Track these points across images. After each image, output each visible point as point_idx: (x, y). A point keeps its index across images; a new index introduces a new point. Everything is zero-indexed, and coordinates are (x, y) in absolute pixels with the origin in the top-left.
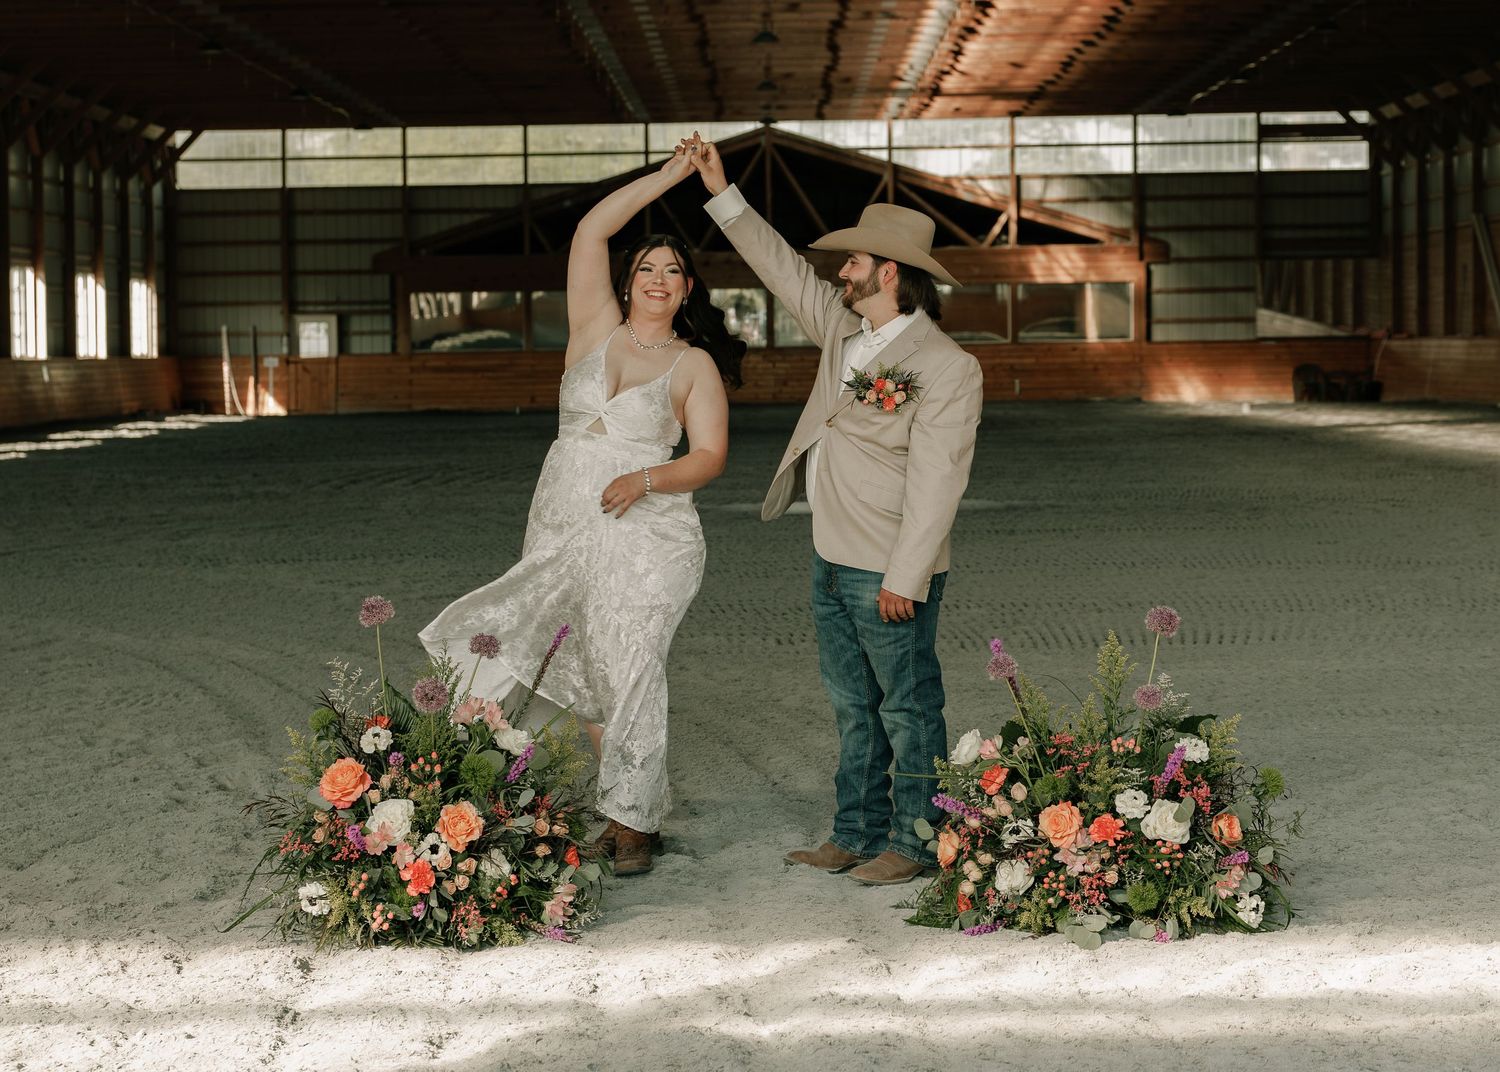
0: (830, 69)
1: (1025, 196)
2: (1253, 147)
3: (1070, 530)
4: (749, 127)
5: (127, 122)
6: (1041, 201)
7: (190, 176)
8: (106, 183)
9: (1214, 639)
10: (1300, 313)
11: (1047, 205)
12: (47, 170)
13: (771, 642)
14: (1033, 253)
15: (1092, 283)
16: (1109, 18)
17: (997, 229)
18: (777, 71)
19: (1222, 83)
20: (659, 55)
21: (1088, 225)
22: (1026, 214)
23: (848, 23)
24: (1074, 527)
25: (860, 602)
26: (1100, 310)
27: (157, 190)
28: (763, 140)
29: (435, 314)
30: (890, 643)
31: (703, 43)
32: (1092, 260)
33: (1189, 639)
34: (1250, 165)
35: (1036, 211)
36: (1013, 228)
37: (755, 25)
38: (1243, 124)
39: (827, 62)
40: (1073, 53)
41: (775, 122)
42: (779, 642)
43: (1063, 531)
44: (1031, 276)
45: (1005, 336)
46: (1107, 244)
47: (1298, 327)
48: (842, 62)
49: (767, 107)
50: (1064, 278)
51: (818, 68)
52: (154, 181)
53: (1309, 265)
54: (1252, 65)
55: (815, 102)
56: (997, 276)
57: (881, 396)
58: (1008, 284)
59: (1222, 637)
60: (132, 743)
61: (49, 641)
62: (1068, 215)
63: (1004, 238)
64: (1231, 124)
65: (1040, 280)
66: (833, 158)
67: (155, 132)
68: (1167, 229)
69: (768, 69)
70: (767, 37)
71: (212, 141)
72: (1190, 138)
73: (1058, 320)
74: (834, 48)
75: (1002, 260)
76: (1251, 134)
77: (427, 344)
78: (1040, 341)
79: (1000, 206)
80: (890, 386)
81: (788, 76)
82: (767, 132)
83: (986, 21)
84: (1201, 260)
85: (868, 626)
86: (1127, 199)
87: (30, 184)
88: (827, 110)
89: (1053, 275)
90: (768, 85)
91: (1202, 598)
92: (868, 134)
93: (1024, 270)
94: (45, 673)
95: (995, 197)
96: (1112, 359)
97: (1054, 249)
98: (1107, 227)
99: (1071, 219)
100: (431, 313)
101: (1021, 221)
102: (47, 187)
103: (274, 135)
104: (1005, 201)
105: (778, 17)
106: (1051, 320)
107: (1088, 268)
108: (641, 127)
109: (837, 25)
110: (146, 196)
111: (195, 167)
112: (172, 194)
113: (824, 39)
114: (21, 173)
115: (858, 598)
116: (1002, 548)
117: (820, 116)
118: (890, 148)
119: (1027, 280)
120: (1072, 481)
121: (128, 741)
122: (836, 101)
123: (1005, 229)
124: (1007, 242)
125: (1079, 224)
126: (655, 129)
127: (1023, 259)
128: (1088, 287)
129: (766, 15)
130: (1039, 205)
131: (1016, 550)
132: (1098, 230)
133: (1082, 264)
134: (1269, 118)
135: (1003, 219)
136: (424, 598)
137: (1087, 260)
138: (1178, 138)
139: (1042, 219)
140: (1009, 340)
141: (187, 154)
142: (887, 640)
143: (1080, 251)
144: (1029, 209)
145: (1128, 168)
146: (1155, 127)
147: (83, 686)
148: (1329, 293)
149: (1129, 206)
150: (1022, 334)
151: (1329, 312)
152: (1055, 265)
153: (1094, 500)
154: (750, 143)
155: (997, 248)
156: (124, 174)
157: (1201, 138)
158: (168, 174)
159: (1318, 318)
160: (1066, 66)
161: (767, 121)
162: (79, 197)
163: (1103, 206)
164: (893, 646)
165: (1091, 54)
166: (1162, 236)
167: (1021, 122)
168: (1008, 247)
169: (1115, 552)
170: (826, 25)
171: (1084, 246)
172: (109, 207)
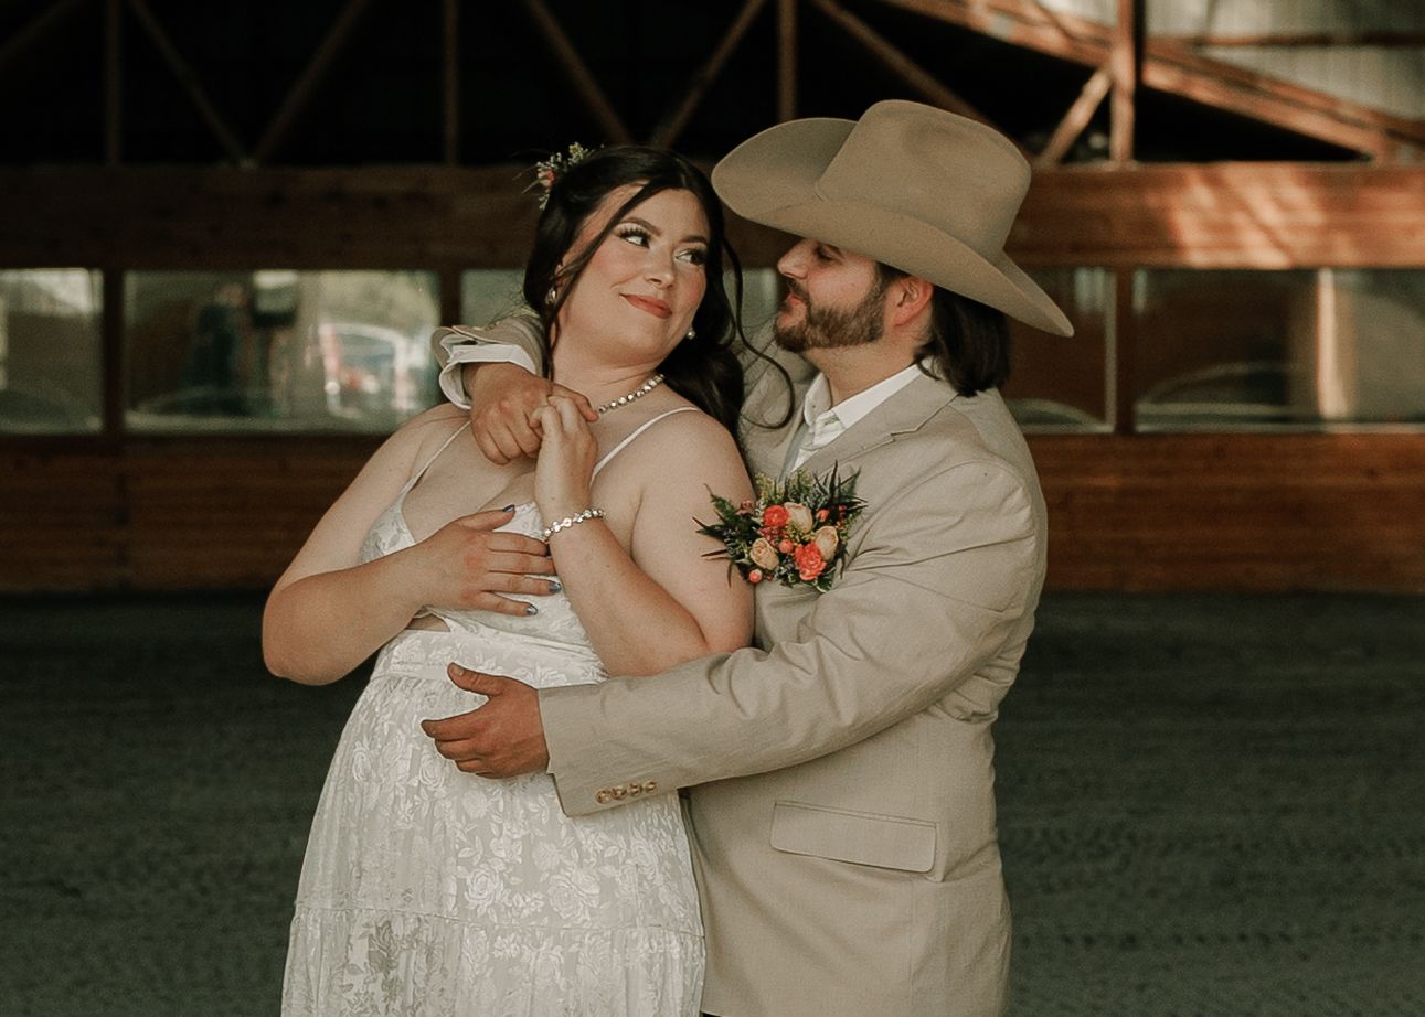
1: (1156, 26)
3: (1287, 938)
6: (1200, 42)
11: (1219, 54)
14: (1180, 183)
15: (1337, 269)
17: (1080, 114)
21: (1330, 110)
22: (1158, 77)
24: (1296, 929)
26: (1358, 344)
32: (1341, 205)
35: (1186, 69)
36: (1123, 113)
43: (1266, 940)
44: (1174, 247)
45: (1100, 415)
46: (1379, 162)
50: (1266, 257)
56: (1076, 248)
57: (785, 546)
58: (1108, 268)
62: (1275, 82)
63: (1097, 141)
65: (1198, 258)
73: (1240, 369)
75: (1093, 202)
78: (1203, 427)
79: (1089, 54)
80: (799, 515)
89: (1235, 247)
93: (1156, 231)
95: (1077, 28)
96: (1390, 481)
97: (1238, 174)
98: (1378, 115)
99: (1282, 92)
101: (1145, 97)
104: (1103, 41)
106: (1219, 371)
107: (1327, 230)
116: (1104, 983)
119: (1160, 258)
120: (1285, 810)
123: (1102, 118)
124: (1105, 153)
125: (1303, 107)
127: (1152, 200)
128: (1326, 281)
130: (1194, 51)
131: (1142, 988)
132: (1357, 124)
133: (1313, 216)
135: (1096, 88)
137: (1328, 206)
139: (1205, 92)
140: (1107, 428)
143: (1309, 182)
144: (1168, 62)
150: (1144, 407)
152: (1239, 218)
153: (1348, 858)
155: (1078, 169)
163: (1370, 58)
168: (1108, 167)
169: (1408, 998)
171: (1318, 168)
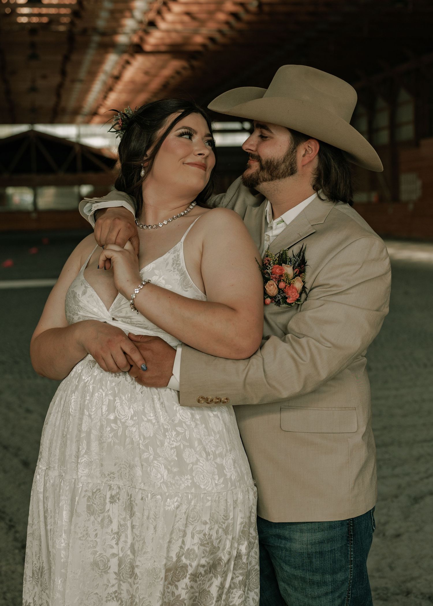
0: (57, 104)
18: (37, 104)
23: (65, 85)
25: (288, 545)
28: (30, 134)
30: (326, 594)
31: (8, 93)
37: (29, 84)
39: (56, 101)
48: (61, 101)
51: (51, 104)
69: (34, 104)
70: (34, 89)
74: (59, 95)
81: (41, 107)
82: (32, 130)
83: (117, 85)
85: (299, 573)
88: (55, 120)
90: (34, 110)
105: (38, 81)
109: (60, 86)
113: (55, 92)
115: (285, 539)
117: (52, 123)
122: (58, 116)
129: (34, 80)
142: (323, 590)
161: (33, 125)
164: (330, 597)
170: (56, 86)
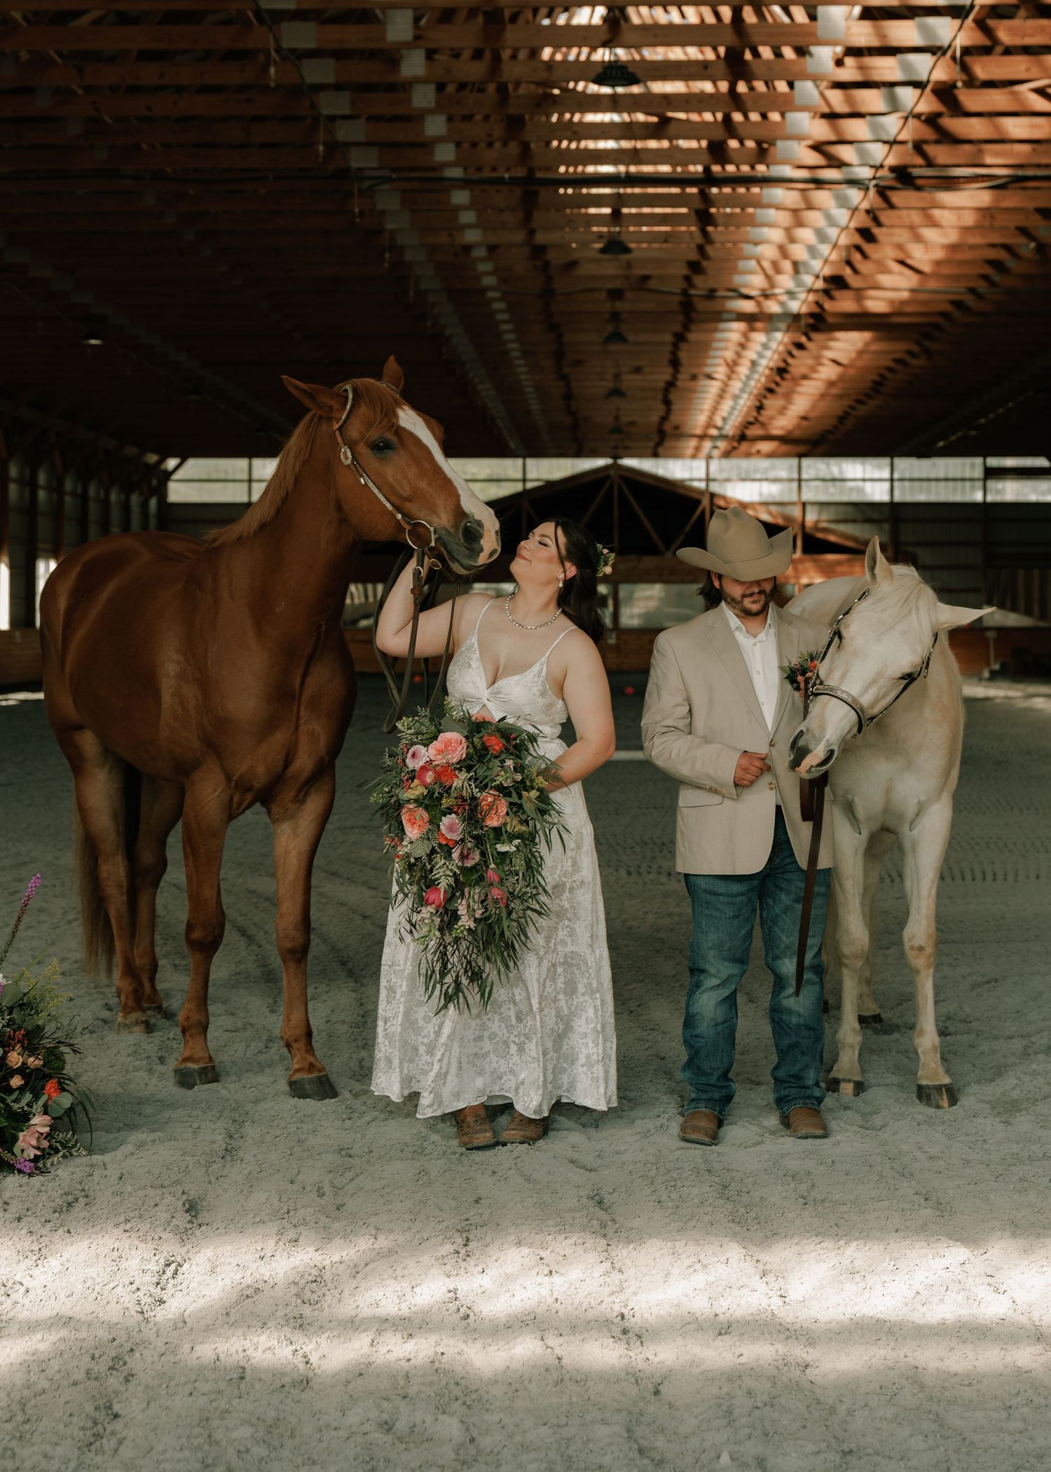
0: (664, 419)
1: (808, 518)
2: (980, 484)
4: (601, 462)
5: (131, 451)
6: (820, 521)
7: (178, 492)
8: (114, 497)
9: (989, 877)
10: (1014, 609)
11: (825, 525)
12: (68, 486)
13: (623, 872)
16: (875, 382)
18: (624, 419)
19: (959, 434)
20: (535, 405)
21: (856, 540)
22: (809, 531)
23: (679, 383)
27: (153, 502)
28: (612, 472)
29: (363, 600)
31: (568, 397)
32: (858, 566)
33: (968, 876)
34: (978, 497)
35: (817, 529)
37: (609, 384)
38: (972, 466)
39: (662, 413)
40: (848, 410)
41: (621, 458)
42: (629, 873)
47: (1012, 619)
48: (673, 413)
49: (616, 448)
51: (655, 418)
52: (151, 495)
53: (1021, 573)
54: (983, 421)
55: (652, 444)
59: (995, 875)
60: (76, 962)
61: (25, 863)
62: (841, 532)
64: (964, 466)
66: (665, 486)
67: (152, 458)
68: (916, 544)
69: (617, 418)
70: (617, 393)
71: (195, 467)
72: (933, 475)
74: (667, 403)
76: (978, 473)
77: (355, 621)
81: (632, 423)
82: (615, 466)
83: (783, 383)
84: (941, 567)
86: (885, 521)
87: (55, 496)
88: (661, 450)
90: (617, 430)
91: (972, 839)
92: (691, 469)
94: (15, 892)
97: (830, 558)
99: (843, 535)
100: (359, 598)
101: (806, 536)
102: (68, 499)
103: (242, 463)
104: (794, 521)
105: (625, 377)
108: (519, 461)
109: (670, 385)
110: (145, 507)
111: (182, 486)
112: (164, 504)
113: (660, 396)
114: (48, 488)
117: (655, 455)
118: (708, 480)
121: (73, 960)
122: (667, 443)
125: (849, 539)
126: (531, 462)
129: (617, 376)
130: (819, 525)
134: (993, 462)
136: (339, 829)
138: (924, 475)
139: (818, 534)
141: (176, 476)
143: (849, 560)
144: (811, 528)
145: (885, 498)
146: (908, 466)
147: (45, 905)
148: (1036, 594)
149: (886, 526)
151: (1036, 610)
154: (602, 475)
156: (127, 490)
157: (941, 475)
158: (162, 491)
159: (1028, 613)
160: (842, 419)
161: (616, 457)
162: (93, 507)
163: (867, 526)
165: (862, 411)
166: (911, 549)
167: (806, 462)
170: (661, 385)
171: (852, 556)
172: (115, 515)
